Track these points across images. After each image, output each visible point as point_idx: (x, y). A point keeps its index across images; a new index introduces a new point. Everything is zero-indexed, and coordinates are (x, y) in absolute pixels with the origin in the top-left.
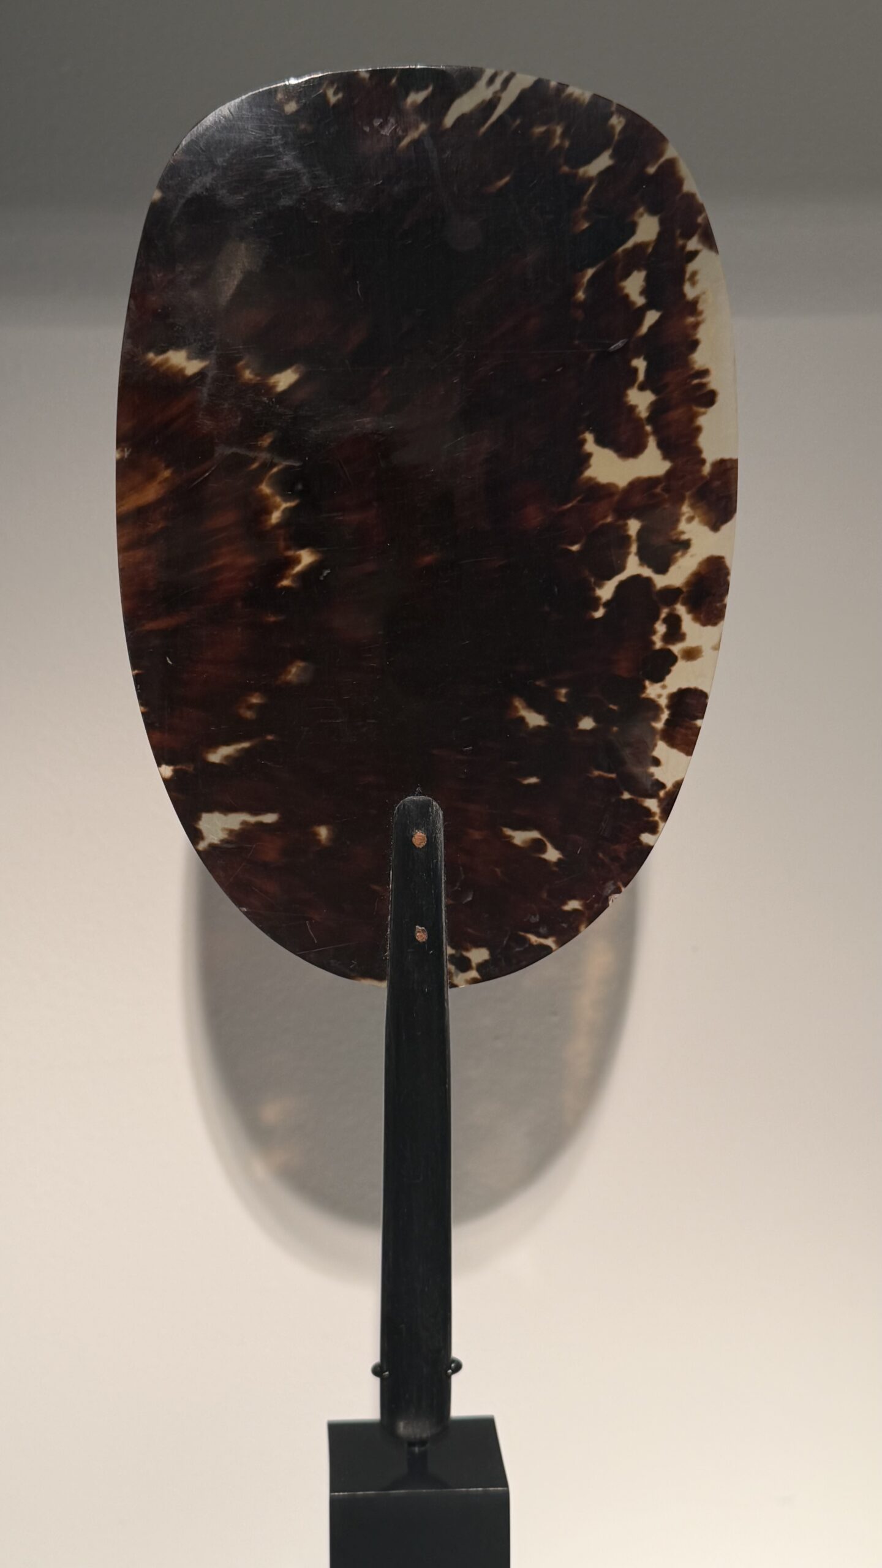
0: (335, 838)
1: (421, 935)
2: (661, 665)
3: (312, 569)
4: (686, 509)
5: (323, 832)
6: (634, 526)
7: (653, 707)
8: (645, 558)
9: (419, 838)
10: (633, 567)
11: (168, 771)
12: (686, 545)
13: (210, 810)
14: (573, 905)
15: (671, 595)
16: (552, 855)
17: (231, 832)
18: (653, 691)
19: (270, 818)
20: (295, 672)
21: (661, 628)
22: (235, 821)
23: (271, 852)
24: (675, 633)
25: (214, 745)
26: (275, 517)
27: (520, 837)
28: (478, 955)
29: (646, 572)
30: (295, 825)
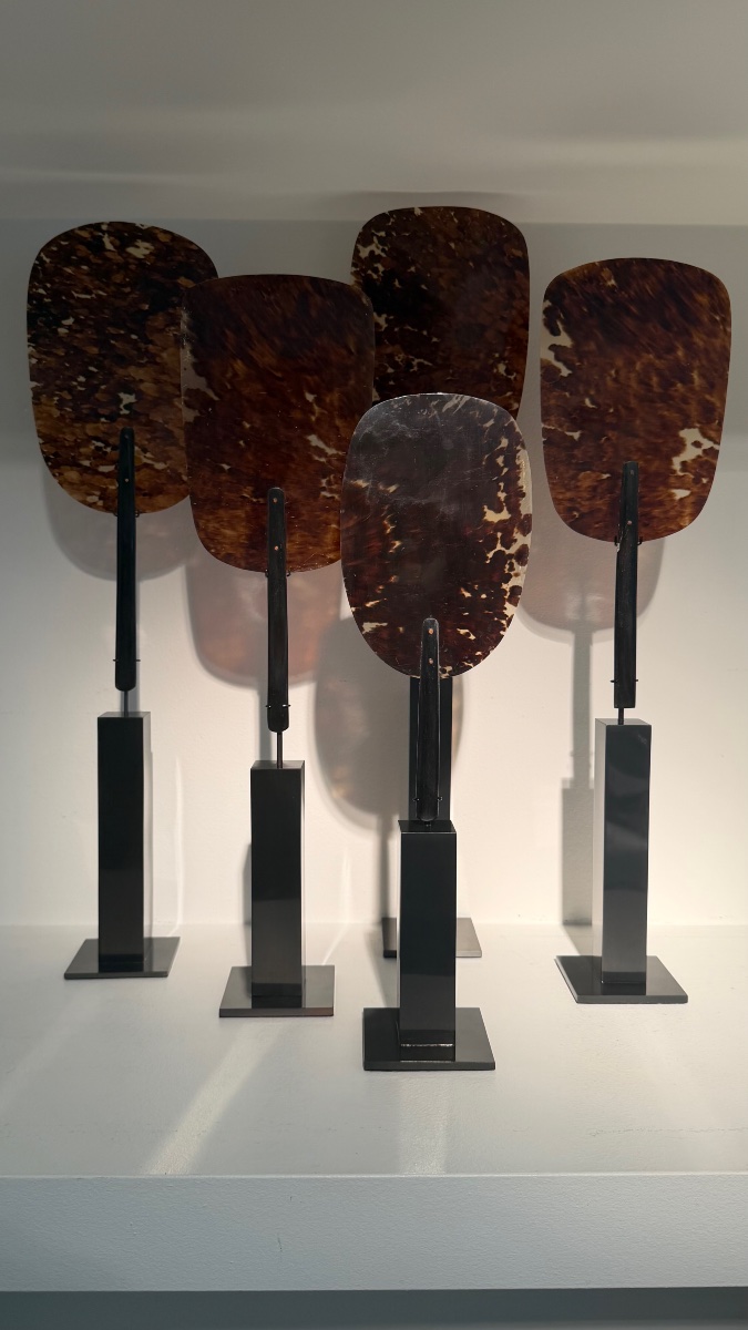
0: (405, 630)
1: (431, 662)
2: (507, 578)
3: (400, 547)
4: (516, 530)
5: (401, 629)
6: (499, 535)
7: (505, 592)
8: (503, 545)
9: (431, 631)
10: (499, 547)
11: (353, 609)
12: (516, 540)
13: (366, 621)
14: (479, 653)
15: (511, 556)
16: (472, 637)
17: (373, 628)
18: (504, 586)
19: (385, 624)
20: (393, 579)
21: (507, 566)
23: (385, 635)
24: (512, 568)
25: (368, 601)
26: (388, 531)
27: (462, 632)
28: (449, 668)
29: (503, 549)
30: (393, 627)
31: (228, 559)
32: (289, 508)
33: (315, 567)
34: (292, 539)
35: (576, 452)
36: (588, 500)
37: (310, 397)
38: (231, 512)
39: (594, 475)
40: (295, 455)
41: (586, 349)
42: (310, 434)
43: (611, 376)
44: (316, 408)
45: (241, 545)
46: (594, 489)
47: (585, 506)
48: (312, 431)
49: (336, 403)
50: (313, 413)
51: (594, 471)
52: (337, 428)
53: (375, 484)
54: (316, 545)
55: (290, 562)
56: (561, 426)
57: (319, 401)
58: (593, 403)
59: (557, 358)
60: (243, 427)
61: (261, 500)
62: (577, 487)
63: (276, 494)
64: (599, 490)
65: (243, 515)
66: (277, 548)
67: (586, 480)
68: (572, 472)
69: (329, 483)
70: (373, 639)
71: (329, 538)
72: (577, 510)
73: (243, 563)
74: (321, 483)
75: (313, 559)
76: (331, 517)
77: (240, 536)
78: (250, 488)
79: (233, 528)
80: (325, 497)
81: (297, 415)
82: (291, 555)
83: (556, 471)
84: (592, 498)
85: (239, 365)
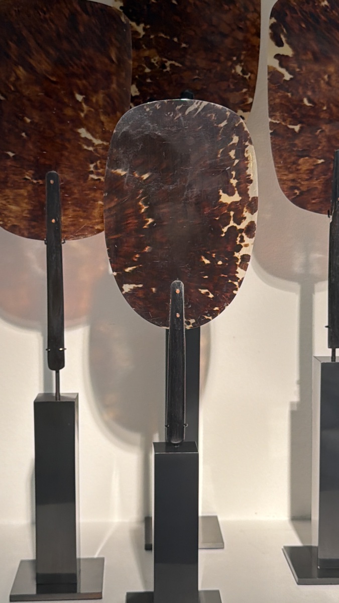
0: (157, 291)
1: (178, 315)
2: (239, 248)
3: (152, 223)
4: (245, 209)
5: (154, 289)
6: (232, 213)
7: (237, 259)
8: (235, 222)
9: (178, 291)
10: (232, 223)
11: (115, 274)
12: (245, 218)
13: (126, 284)
14: (216, 308)
15: (241, 231)
16: (211, 296)
17: (131, 289)
18: (236, 255)
19: (140, 286)
20: (147, 249)
21: (239, 239)
22: (132, 286)
23: (140, 294)
24: (242, 240)
25: (127, 267)
26: (143, 210)
27: (203, 291)
28: (192, 321)
29: (235, 225)
30: (147, 288)
31: (13, 229)
32: (63, 188)
33: (85, 236)
34: (67, 213)
35: (297, 142)
36: (307, 180)
37: (79, 98)
38: (16, 191)
39: (311, 160)
40: (68, 146)
41: (304, 57)
42: (80, 128)
43: (324, 79)
44: (85, 106)
45: (25, 218)
46: (311, 171)
47: (305, 185)
48: (82, 125)
49: (101, 102)
50: (82, 111)
51: (310, 157)
52: (102, 123)
53: (132, 172)
54: (87, 218)
55: (64, 232)
56: (284, 120)
57: (86, 100)
58: (310, 101)
59: (281, 65)
60: (24, 121)
61: (41, 182)
62: (298, 170)
63: (52, 176)
64: (315, 173)
65: (26, 194)
66: (53, 221)
67: (305, 164)
68: (293, 158)
69: (96, 167)
70: (131, 298)
71: (96, 212)
72: (298, 189)
73: (26, 233)
74: (90, 168)
75: (83, 230)
76: (98, 195)
77: (23, 211)
78: (32, 172)
79: (17, 204)
80: (93, 179)
81: (69, 112)
82: (66, 226)
83: (281, 156)
84: (311, 179)
85: (21, 71)
